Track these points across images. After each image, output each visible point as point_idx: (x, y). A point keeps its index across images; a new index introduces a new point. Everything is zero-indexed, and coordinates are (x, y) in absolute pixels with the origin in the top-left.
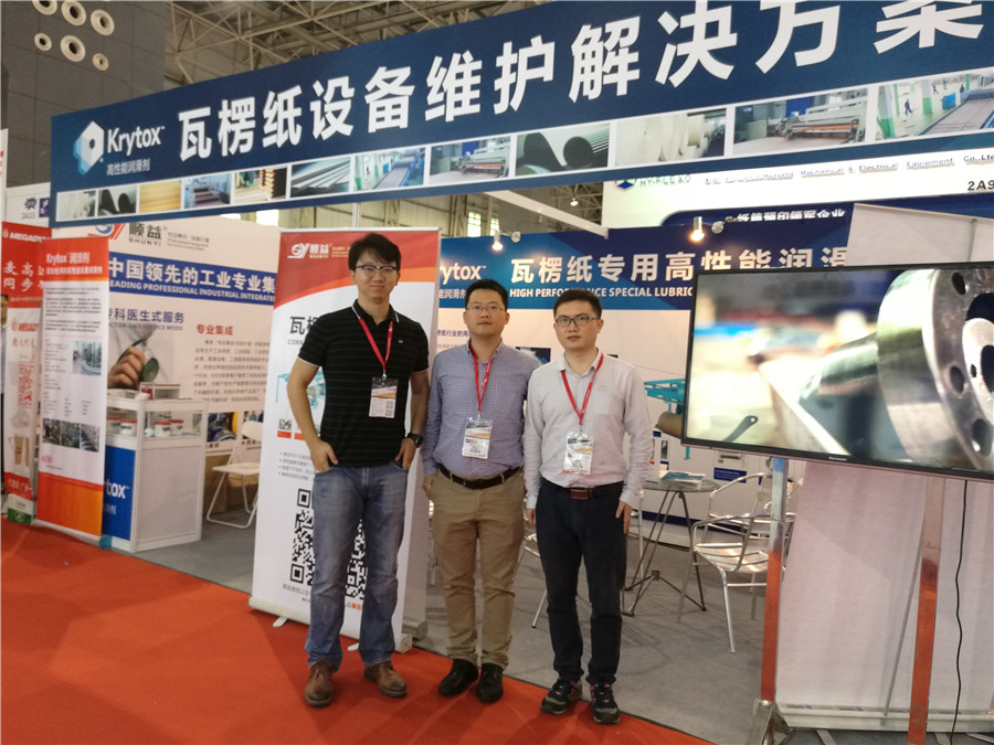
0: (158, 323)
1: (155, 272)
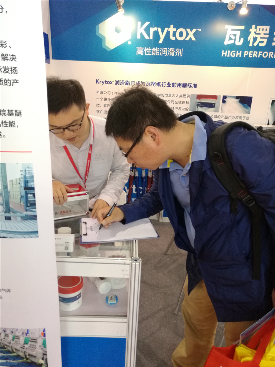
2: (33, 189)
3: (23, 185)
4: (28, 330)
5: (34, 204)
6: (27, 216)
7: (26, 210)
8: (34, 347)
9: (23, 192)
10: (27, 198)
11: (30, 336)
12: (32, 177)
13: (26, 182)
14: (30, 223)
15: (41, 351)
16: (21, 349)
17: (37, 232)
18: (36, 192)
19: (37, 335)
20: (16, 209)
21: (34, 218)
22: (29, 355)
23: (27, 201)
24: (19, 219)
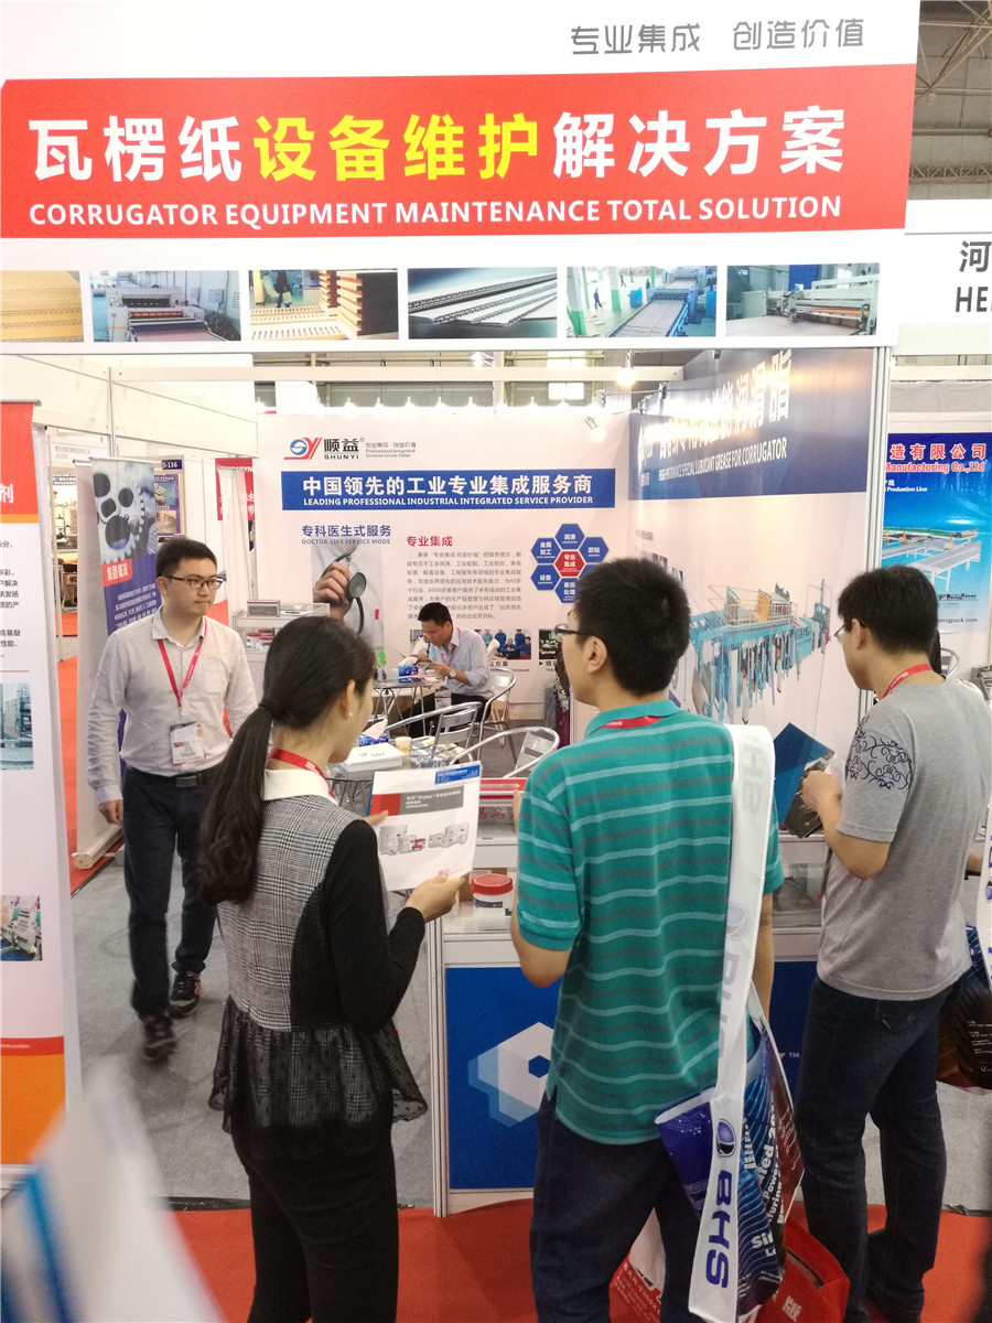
0: (363, 538)
1: (355, 486)
2: (29, 711)
3: (19, 707)
4: (18, 898)
5: (29, 729)
6: (21, 742)
7: (22, 736)
8: (24, 925)
9: (19, 714)
10: (22, 721)
11: (21, 906)
12: (28, 698)
13: (22, 704)
14: (25, 750)
15: (33, 931)
16: (9, 929)
17: (32, 762)
18: (33, 714)
19: (27, 905)
20: (11, 734)
21: (29, 745)
22: (19, 938)
23: (23, 726)
24: (13, 745)
